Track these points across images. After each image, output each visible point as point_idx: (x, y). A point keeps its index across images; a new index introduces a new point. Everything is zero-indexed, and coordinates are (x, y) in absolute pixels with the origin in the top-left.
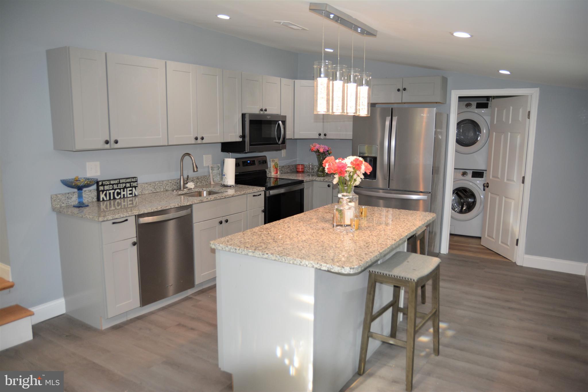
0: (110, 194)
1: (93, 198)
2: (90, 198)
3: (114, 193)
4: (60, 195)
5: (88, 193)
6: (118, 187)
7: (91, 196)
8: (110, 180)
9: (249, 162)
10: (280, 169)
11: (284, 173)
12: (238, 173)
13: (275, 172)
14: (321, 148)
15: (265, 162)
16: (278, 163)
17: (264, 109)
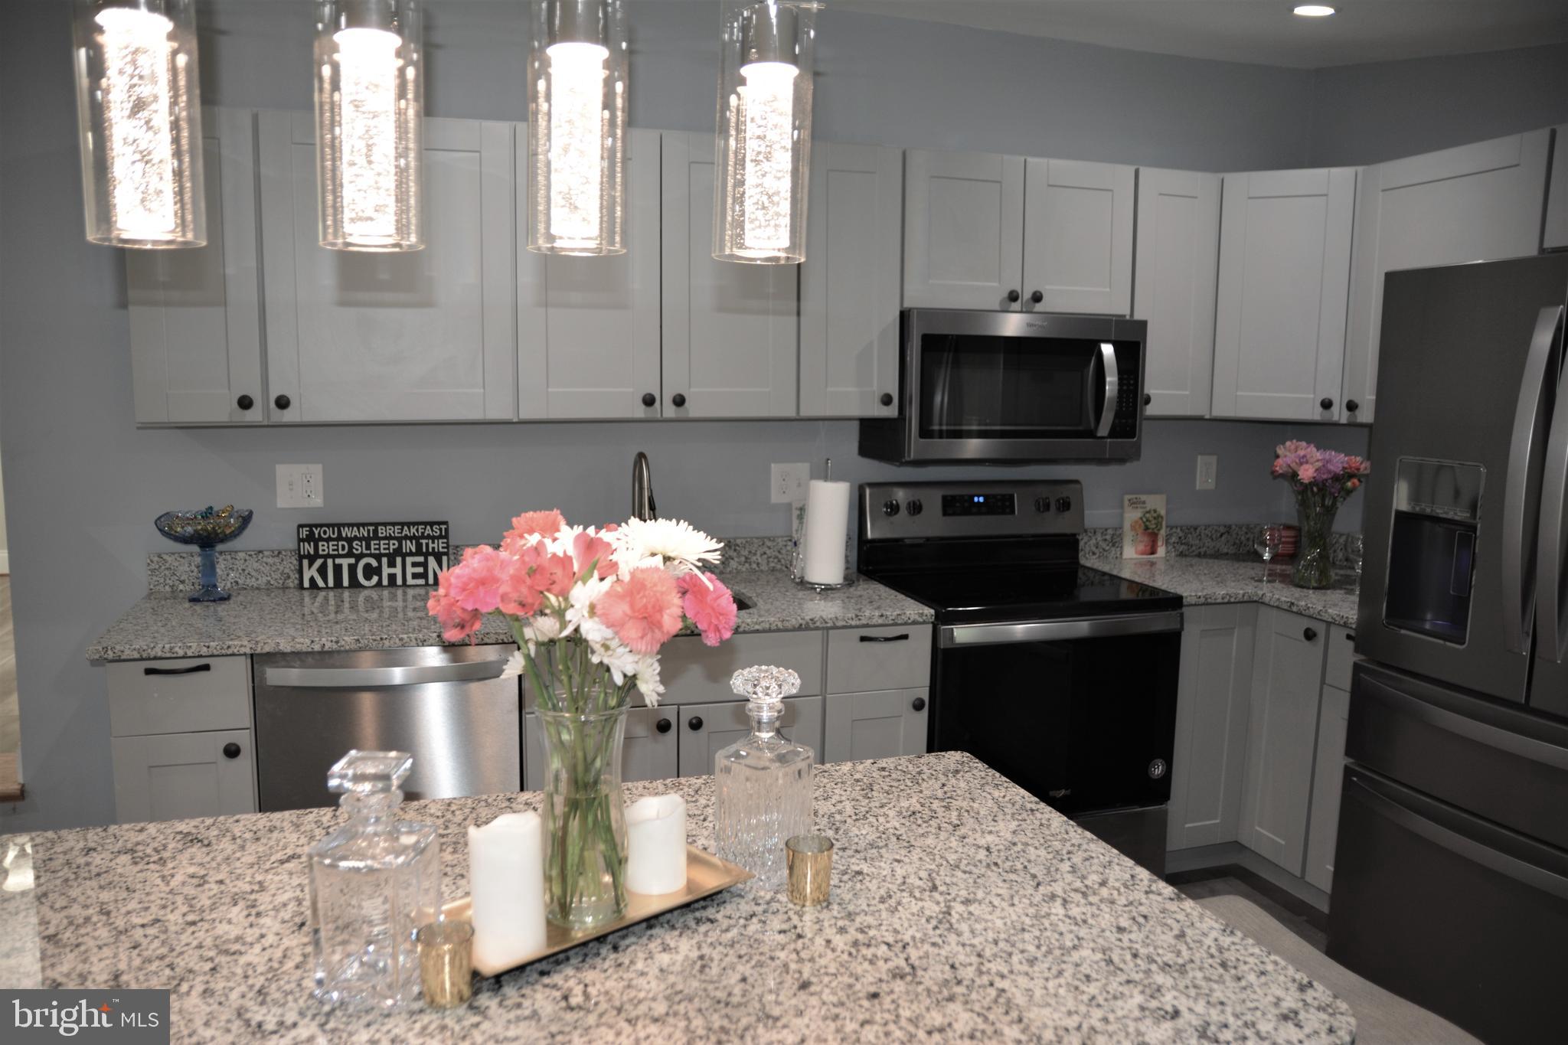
0: (338, 569)
1: (289, 577)
2: (277, 576)
3: (352, 569)
4: (173, 557)
5: (270, 560)
6: (368, 547)
7: (281, 568)
8: (340, 526)
9: (981, 499)
10: (1173, 539)
11: (1196, 552)
12: (921, 541)
13: (1141, 547)
14: (1307, 462)
15: (1065, 505)
16: (1163, 512)
17: (1027, 295)
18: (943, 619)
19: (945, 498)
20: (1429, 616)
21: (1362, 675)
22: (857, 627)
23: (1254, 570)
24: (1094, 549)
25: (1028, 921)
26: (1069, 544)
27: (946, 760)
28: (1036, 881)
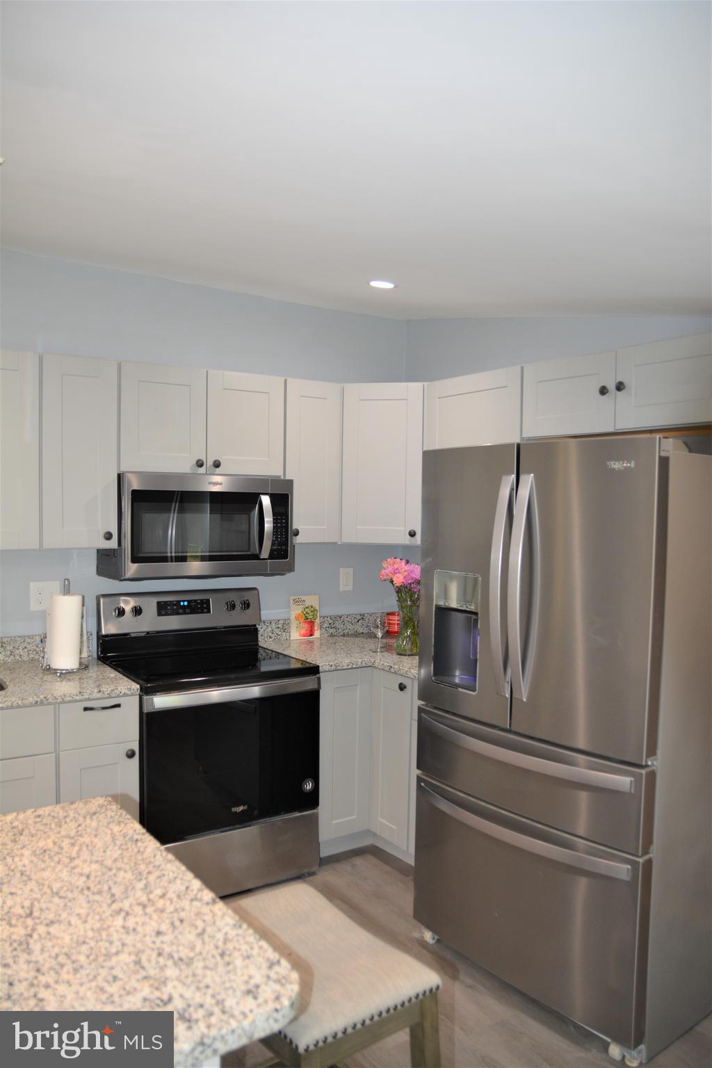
9: (186, 603)
10: (326, 625)
11: (342, 633)
12: (143, 634)
13: (303, 631)
14: (399, 573)
15: (246, 605)
16: (317, 608)
17: (210, 463)
18: (146, 691)
19: (159, 603)
20: (457, 673)
21: (422, 714)
22: (80, 701)
23: (371, 644)
24: (270, 634)
25: (90, 934)
26: (251, 632)
27: (91, 804)
28: (113, 899)
